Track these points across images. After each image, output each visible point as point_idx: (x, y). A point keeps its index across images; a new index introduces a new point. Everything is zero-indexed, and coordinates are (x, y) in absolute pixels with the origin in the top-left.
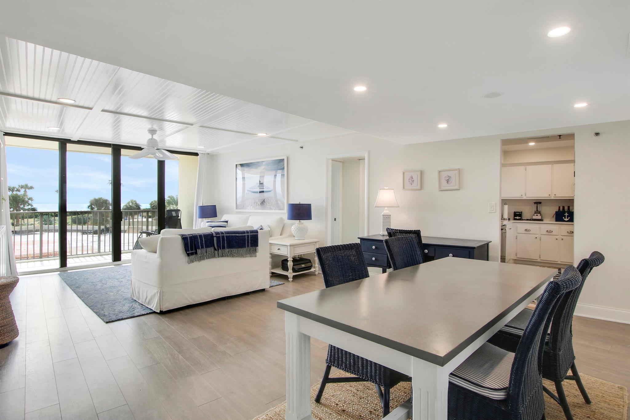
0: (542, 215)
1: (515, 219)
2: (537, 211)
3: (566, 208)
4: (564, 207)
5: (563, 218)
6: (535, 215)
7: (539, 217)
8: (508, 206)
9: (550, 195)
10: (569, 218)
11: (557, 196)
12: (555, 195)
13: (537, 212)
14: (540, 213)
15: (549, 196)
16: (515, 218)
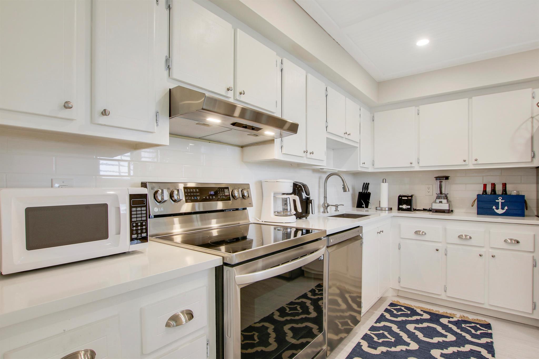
0: (450, 201)
1: (399, 209)
2: (441, 193)
3: (499, 189)
4: (493, 185)
5: (494, 207)
6: (438, 201)
7: (445, 206)
8: (389, 185)
9: (465, 161)
10: (506, 208)
11: (479, 162)
12: (476, 160)
13: (442, 195)
14: (446, 197)
15: (464, 163)
16: (400, 206)
